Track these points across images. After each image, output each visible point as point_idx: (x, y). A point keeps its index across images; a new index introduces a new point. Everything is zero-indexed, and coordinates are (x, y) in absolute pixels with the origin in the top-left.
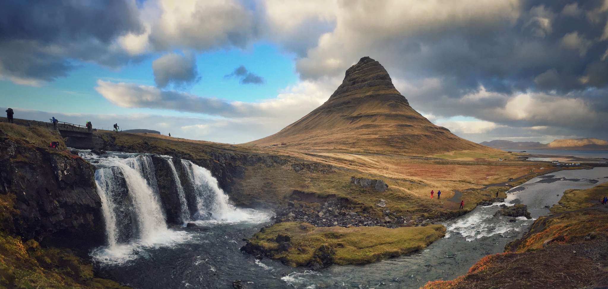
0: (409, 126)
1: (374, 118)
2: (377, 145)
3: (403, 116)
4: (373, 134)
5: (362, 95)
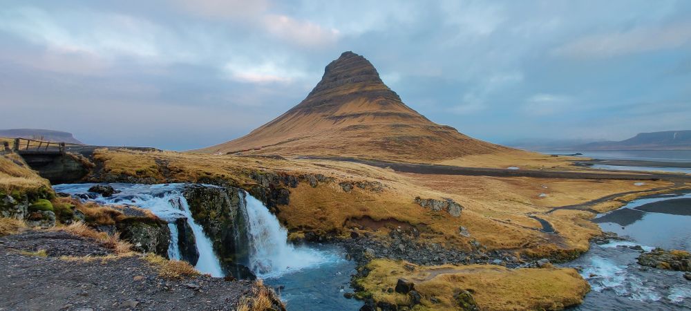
0: (405, 126)
1: (360, 118)
2: (371, 150)
3: (396, 114)
4: (363, 136)
5: (346, 93)
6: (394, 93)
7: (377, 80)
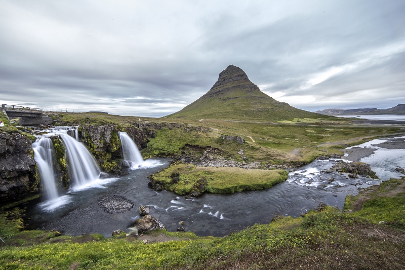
0: (260, 103)
1: (237, 99)
3: (256, 97)
5: (230, 87)
6: (255, 86)
7: (247, 79)
